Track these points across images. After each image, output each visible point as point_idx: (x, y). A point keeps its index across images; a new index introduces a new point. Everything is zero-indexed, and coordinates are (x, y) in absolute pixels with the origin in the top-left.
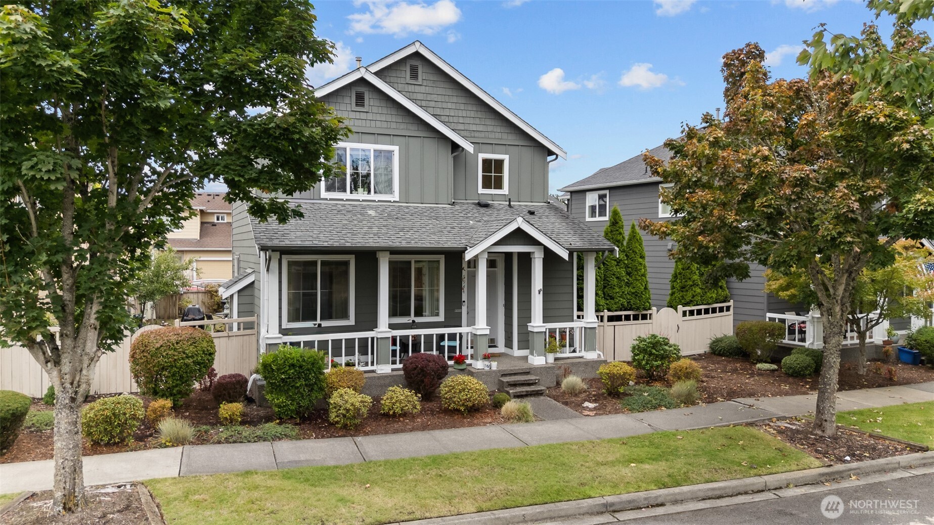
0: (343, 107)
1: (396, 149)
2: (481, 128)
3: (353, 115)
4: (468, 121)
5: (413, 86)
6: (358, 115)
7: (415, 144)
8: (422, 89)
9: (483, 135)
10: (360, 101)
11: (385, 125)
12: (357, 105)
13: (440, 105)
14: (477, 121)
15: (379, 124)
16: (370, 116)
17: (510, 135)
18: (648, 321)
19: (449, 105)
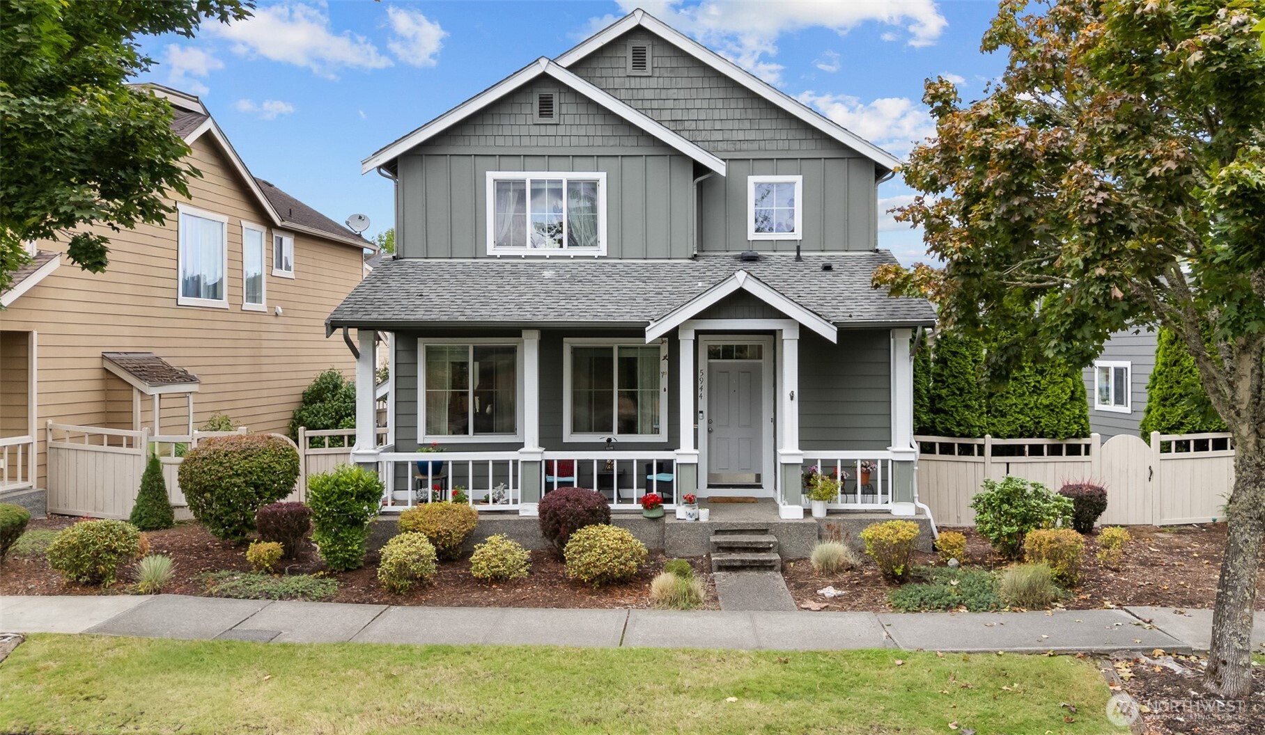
0: (521, 120)
1: (601, 177)
2: (752, 135)
3: (535, 131)
4: (729, 125)
5: (638, 79)
6: (543, 131)
7: (634, 168)
8: (653, 83)
9: (755, 146)
10: (546, 107)
11: (584, 141)
12: (541, 115)
13: (682, 104)
14: (747, 125)
15: (574, 141)
16: (561, 130)
17: (804, 143)
18: (1083, 457)
19: (698, 104)
